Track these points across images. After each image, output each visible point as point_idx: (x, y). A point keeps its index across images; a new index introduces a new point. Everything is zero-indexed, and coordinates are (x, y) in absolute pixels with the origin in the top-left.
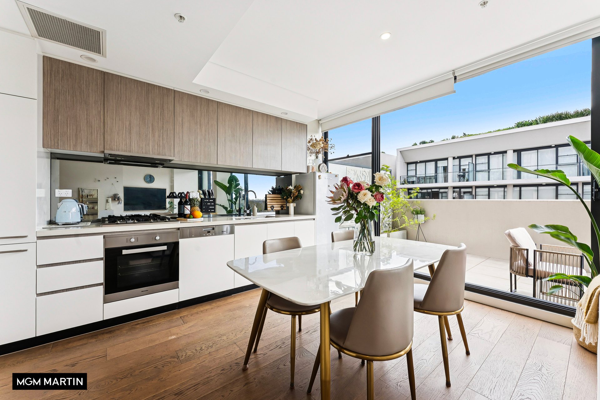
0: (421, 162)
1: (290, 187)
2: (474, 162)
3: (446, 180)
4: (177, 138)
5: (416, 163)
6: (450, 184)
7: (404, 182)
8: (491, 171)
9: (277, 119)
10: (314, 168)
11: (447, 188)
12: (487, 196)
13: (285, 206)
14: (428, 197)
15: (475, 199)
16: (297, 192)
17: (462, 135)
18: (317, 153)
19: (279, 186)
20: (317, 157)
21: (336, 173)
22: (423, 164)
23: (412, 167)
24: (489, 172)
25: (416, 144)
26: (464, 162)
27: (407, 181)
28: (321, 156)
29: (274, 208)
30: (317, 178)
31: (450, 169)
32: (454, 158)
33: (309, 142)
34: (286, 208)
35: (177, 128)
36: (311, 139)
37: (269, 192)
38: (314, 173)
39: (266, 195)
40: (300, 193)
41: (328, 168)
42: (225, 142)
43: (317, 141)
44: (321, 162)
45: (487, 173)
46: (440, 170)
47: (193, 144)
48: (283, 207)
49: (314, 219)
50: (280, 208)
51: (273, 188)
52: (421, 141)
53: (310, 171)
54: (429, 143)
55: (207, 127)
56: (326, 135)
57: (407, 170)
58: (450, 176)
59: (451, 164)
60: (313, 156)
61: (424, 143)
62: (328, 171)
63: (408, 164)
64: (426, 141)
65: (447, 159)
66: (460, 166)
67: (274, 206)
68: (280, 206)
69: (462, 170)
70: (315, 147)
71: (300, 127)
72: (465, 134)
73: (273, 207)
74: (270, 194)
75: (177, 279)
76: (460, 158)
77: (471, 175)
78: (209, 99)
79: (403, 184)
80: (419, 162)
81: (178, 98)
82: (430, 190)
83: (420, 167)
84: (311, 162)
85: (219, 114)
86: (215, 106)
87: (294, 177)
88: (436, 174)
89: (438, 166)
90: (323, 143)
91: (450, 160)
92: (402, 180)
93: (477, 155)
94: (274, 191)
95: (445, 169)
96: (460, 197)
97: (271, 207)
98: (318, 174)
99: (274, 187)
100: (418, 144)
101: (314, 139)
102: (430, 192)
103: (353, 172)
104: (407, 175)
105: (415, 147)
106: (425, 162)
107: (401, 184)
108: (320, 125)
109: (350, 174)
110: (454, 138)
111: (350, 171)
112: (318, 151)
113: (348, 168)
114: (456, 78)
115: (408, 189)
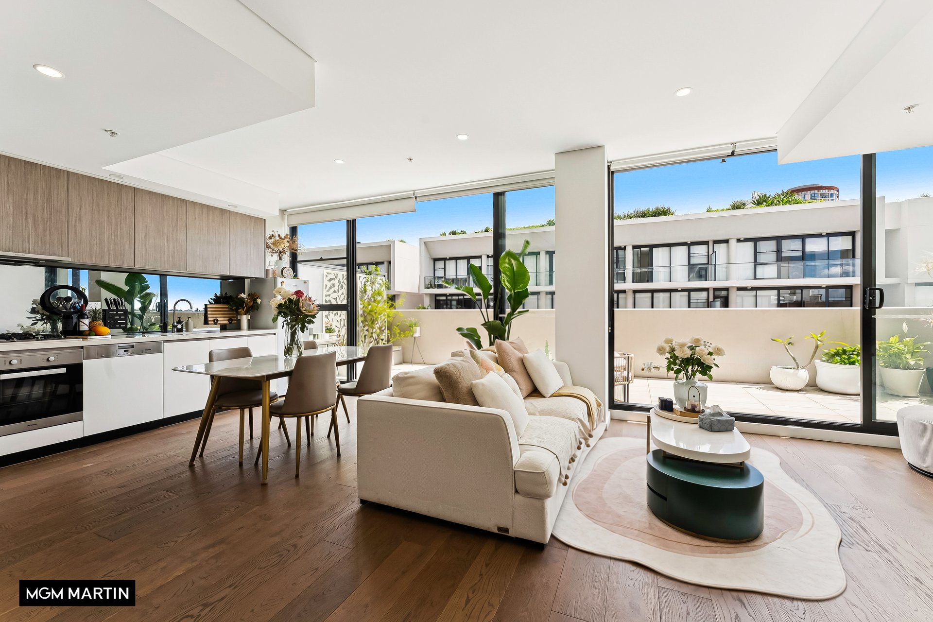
0: (451, 259)
1: (242, 295)
4: (73, 233)
5: (445, 259)
7: (429, 286)
9: (222, 211)
10: (276, 272)
13: (235, 319)
14: (460, 306)
16: (251, 301)
18: (281, 252)
19: (226, 293)
20: (280, 258)
21: (306, 279)
22: (454, 261)
23: (440, 265)
25: (444, 234)
27: (434, 284)
28: (286, 258)
29: (219, 322)
30: (279, 284)
32: (488, 256)
33: (270, 238)
34: (236, 322)
35: (72, 220)
36: (273, 235)
37: (211, 301)
38: (275, 279)
39: (206, 305)
40: (257, 303)
42: (146, 239)
43: (281, 238)
44: (287, 265)
47: (98, 241)
48: (232, 320)
49: (275, 334)
50: (227, 322)
51: (216, 296)
52: (451, 230)
53: (271, 276)
54: (460, 234)
55: (119, 219)
56: (294, 230)
57: (434, 269)
59: (485, 263)
60: (276, 257)
61: (454, 233)
62: (296, 277)
63: (435, 260)
64: (457, 231)
65: (480, 257)
67: (219, 319)
68: (227, 319)
70: (276, 246)
71: (255, 222)
73: (217, 321)
74: (211, 303)
75: (80, 408)
78: (121, 185)
79: (428, 288)
80: (448, 258)
81: (74, 182)
83: (451, 265)
84: (272, 264)
85: (137, 202)
86: (131, 193)
87: (247, 281)
88: (468, 276)
90: (288, 242)
91: (484, 258)
92: (427, 283)
94: (217, 300)
97: (214, 321)
98: (279, 280)
99: (218, 295)
100: (447, 234)
101: (277, 235)
102: (461, 299)
103: (332, 276)
104: (434, 275)
105: (444, 238)
106: (456, 259)
107: (425, 288)
108: (286, 216)
109: (328, 278)
110: (487, 231)
111: (327, 275)
112: (282, 251)
113: (326, 271)
114: (416, 198)
115: (437, 295)
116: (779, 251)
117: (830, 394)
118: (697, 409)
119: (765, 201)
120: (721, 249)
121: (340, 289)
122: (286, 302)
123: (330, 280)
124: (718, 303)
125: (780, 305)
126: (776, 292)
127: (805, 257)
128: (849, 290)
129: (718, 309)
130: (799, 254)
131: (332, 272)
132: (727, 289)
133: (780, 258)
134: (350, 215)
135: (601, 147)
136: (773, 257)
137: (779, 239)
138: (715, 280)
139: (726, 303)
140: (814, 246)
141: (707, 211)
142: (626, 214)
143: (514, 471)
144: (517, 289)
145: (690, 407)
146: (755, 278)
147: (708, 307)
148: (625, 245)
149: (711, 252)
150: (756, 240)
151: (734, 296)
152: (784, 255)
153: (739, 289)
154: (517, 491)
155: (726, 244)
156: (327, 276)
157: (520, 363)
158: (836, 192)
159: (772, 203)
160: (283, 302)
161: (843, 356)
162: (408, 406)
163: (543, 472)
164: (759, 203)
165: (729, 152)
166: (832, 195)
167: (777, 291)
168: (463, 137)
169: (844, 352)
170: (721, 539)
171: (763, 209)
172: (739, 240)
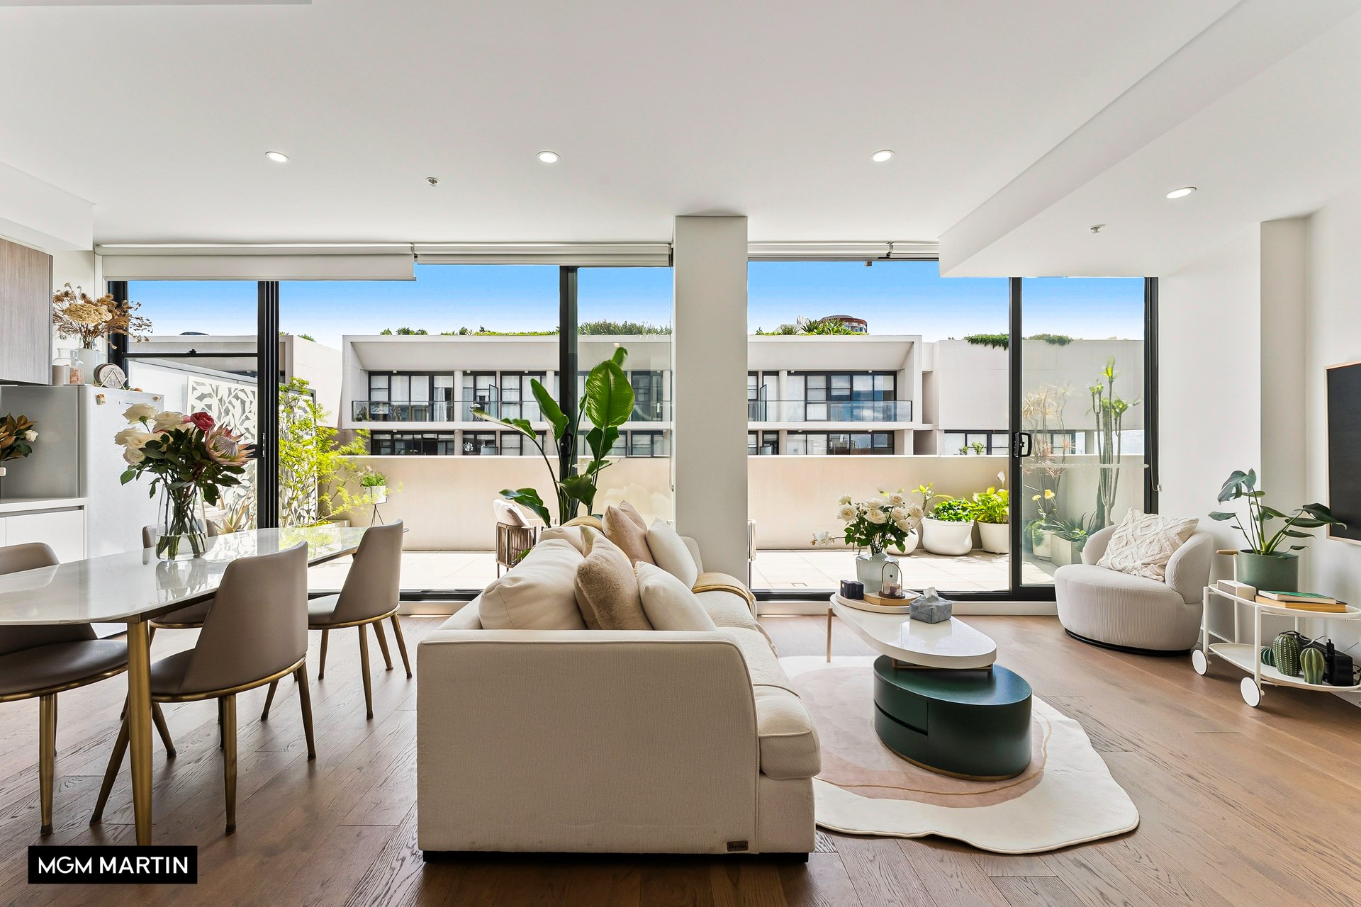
0: (400, 373)
2: (498, 386)
3: (450, 417)
5: (390, 374)
6: (458, 424)
7: (361, 416)
8: (524, 404)
10: (79, 374)
11: (452, 432)
12: (518, 451)
14: (415, 451)
15: (501, 454)
17: (478, 330)
18: (88, 332)
20: (88, 345)
21: (157, 392)
22: (406, 378)
23: (381, 382)
24: (521, 406)
25: (388, 332)
26: (484, 382)
27: (370, 414)
28: (101, 345)
30: (91, 400)
31: (458, 395)
32: (465, 373)
33: (59, 300)
36: (67, 294)
38: (80, 388)
40: (25, 438)
41: (127, 376)
43: (90, 302)
44: (104, 361)
45: (518, 407)
46: (440, 396)
49: (81, 509)
52: (401, 327)
53: (65, 381)
54: (417, 334)
56: (118, 290)
57: (370, 389)
58: (458, 408)
59: (460, 384)
60: (76, 341)
61: (406, 332)
62: (126, 384)
63: (372, 374)
64: (411, 330)
65: (451, 373)
66: (475, 389)
69: (478, 399)
70: (79, 315)
72: (483, 330)
76: (476, 374)
77: (493, 407)
79: (359, 420)
80: (395, 372)
82: (420, 436)
83: (399, 384)
84: (66, 354)
88: (431, 403)
89: (435, 386)
90: (110, 311)
91: (458, 375)
92: (357, 411)
93: (504, 373)
95: (449, 394)
96: (477, 451)
98: (92, 391)
100: (394, 333)
101: (78, 296)
102: (419, 440)
103: (207, 390)
104: (370, 399)
105: (386, 338)
106: (410, 374)
107: (353, 420)
108: (99, 259)
109: (198, 393)
110: (464, 334)
111: (195, 386)
112: (92, 329)
113: (193, 379)
114: (416, 256)
115: (373, 432)
116: (828, 389)
117: (939, 557)
118: (897, 594)
119: (816, 328)
120: (770, 381)
121: (223, 415)
122: (165, 438)
123: (201, 398)
124: (769, 449)
125: (830, 451)
126: (825, 437)
127: (853, 396)
128: (891, 435)
129: (768, 456)
130: (847, 393)
131: (207, 381)
132: (777, 432)
133: (829, 398)
134: (269, 272)
135: (743, 217)
136: (822, 395)
137: (828, 375)
138: (766, 420)
139: (776, 451)
140: (862, 385)
141: (757, 334)
142: (664, 328)
143: (760, 739)
144: (611, 424)
145: (887, 592)
146: (806, 420)
147: (757, 454)
148: (662, 369)
149: (760, 386)
150: (806, 374)
151: (785, 441)
152: (834, 393)
153: (791, 432)
154: (762, 773)
155: (775, 377)
156: (194, 389)
157: (644, 542)
158: (865, 327)
159: (823, 331)
160: (158, 437)
161: (950, 511)
162: (544, 646)
163: (810, 733)
164: (810, 329)
165: (884, 253)
166: (861, 330)
167: (826, 435)
168: (548, 158)
169: (951, 507)
170: (999, 777)
171: (814, 338)
172: (789, 373)
